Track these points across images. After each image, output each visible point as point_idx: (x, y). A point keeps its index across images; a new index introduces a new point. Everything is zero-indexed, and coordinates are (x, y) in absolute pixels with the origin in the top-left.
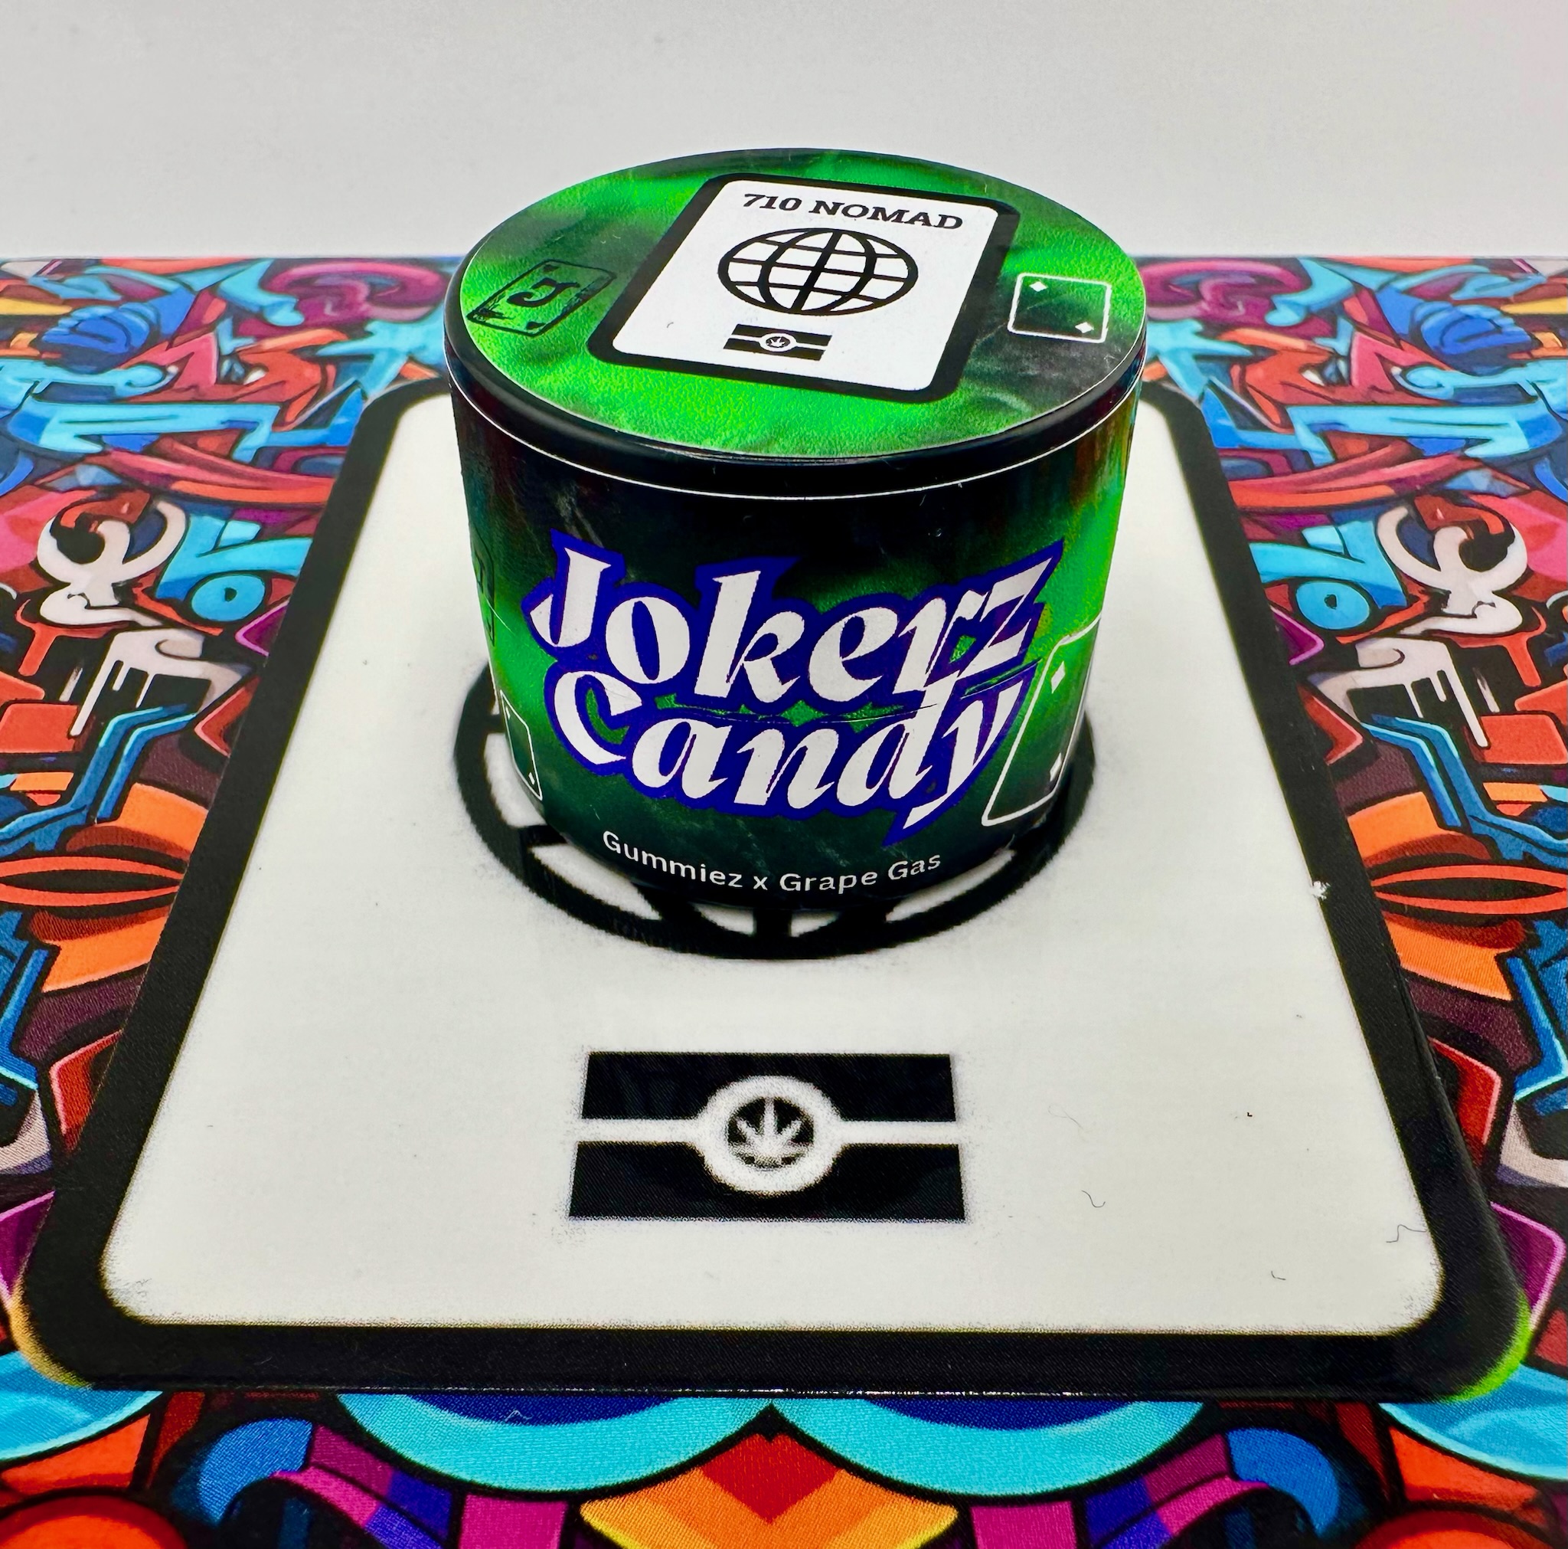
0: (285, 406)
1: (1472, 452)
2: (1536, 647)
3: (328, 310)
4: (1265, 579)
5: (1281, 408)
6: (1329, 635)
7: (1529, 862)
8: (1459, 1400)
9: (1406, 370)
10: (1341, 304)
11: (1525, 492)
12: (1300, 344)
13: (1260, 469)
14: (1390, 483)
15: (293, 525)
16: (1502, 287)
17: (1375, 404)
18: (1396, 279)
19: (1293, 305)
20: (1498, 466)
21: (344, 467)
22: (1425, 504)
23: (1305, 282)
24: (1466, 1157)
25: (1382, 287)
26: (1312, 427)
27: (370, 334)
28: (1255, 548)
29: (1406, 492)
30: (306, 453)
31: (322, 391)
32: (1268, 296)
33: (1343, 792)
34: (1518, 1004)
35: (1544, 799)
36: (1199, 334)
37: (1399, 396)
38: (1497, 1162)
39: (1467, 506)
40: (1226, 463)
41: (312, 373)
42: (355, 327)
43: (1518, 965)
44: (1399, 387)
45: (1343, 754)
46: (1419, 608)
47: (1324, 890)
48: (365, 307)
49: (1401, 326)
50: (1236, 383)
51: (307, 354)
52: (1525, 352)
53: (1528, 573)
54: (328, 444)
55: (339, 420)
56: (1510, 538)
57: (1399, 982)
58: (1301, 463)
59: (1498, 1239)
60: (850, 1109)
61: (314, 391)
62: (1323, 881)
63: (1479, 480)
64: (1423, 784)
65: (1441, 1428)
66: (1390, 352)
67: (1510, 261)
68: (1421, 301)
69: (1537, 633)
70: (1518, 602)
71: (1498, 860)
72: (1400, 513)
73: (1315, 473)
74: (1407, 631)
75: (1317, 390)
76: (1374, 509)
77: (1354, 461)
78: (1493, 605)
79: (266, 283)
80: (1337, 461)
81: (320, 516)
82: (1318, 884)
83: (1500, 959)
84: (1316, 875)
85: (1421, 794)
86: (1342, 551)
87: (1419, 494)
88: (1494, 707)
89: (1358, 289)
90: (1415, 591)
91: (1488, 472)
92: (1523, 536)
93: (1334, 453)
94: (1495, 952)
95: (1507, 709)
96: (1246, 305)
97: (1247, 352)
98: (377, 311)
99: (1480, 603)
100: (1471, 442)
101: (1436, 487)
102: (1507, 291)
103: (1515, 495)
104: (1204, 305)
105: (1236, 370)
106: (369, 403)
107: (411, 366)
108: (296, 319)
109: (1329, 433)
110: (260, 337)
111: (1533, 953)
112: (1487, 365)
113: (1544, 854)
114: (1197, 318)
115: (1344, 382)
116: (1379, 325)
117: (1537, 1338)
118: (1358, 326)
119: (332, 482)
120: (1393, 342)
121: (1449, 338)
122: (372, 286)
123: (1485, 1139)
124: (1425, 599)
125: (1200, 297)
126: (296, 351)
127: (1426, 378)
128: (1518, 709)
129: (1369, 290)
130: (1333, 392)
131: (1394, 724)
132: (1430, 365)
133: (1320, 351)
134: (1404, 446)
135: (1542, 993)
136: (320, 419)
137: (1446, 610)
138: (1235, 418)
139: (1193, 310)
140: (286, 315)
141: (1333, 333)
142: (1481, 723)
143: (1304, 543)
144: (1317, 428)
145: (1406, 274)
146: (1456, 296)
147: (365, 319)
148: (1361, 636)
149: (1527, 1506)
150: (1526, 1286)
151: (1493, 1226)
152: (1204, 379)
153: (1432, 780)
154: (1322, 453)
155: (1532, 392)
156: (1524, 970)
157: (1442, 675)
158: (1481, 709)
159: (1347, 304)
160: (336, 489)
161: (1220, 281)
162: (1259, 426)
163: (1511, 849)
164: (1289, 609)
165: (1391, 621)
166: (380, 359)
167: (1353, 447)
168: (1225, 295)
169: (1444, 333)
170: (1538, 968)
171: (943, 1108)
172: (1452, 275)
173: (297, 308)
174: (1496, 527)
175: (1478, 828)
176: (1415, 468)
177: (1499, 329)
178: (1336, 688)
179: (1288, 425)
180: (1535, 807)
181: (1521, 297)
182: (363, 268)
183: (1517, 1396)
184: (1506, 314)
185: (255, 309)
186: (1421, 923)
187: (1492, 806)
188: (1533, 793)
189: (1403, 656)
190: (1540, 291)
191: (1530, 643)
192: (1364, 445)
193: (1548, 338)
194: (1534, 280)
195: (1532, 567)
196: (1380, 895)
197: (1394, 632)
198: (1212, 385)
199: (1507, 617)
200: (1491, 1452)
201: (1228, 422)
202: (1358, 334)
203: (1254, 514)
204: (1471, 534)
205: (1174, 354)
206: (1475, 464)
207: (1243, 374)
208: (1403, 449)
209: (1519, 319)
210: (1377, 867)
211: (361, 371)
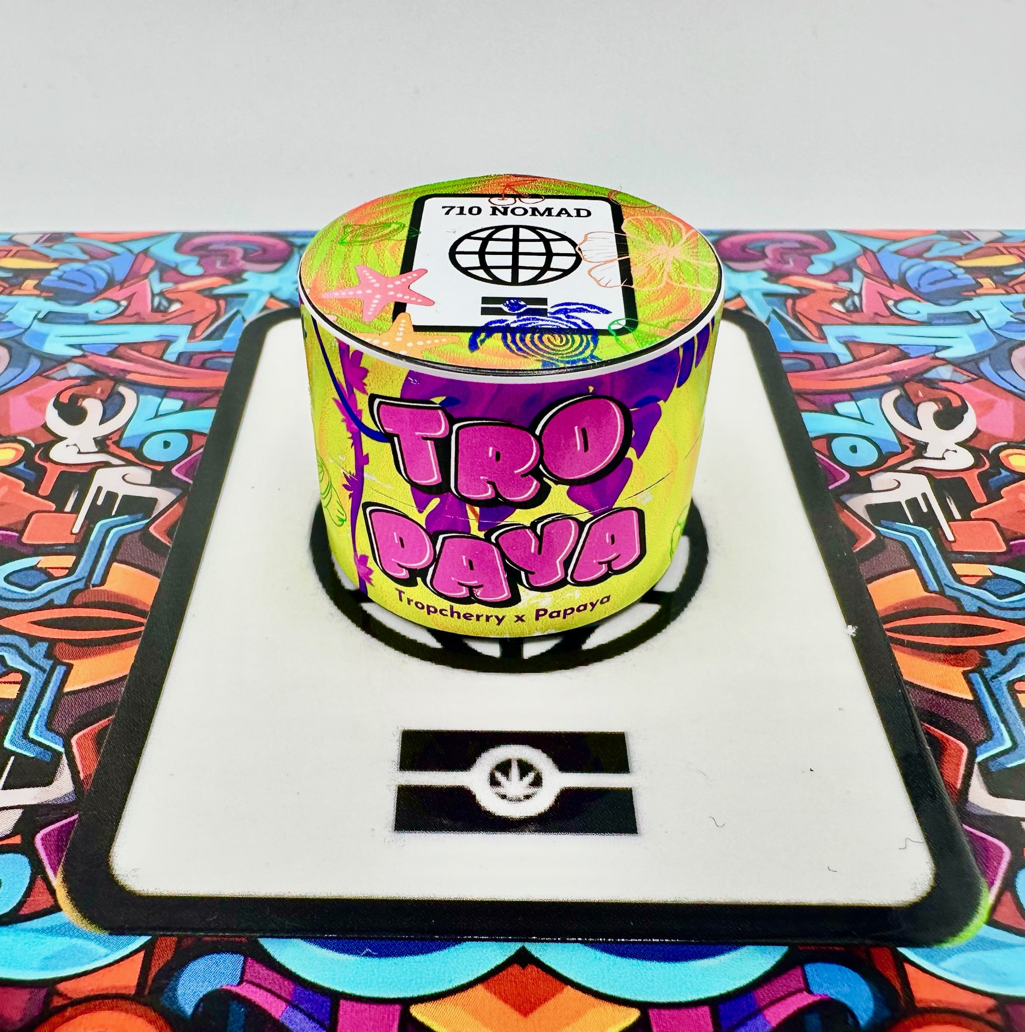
0: (195, 326)
1: (938, 355)
2: (984, 479)
3: (218, 265)
4: (811, 435)
5: (819, 326)
6: (852, 470)
7: (982, 613)
8: (946, 946)
9: (896, 302)
10: (854, 260)
11: (974, 380)
12: (830, 286)
13: (806, 365)
14: (888, 374)
15: (203, 401)
16: (956, 249)
17: (878, 324)
18: (889, 244)
19: (824, 261)
20: (958, 364)
21: (234, 365)
22: (911, 387)
23: (832, 246)
24: (947, 797)
25: (879, 250)
26: (838, 338)
27: (244, 280)
28: (804, 415)
29: (899, 381)
30: (210, 356)
31: (217, 316)
32: (808, 256)
33: (864, 570)
34: (977, 703)
35: (991, 574)
36: (765, 279)
37: (893, 319)
38: (966, 800)
39: (937, 389)
40: (785, 362)
41: (211, 305)
42: (235, 276)
43: (976, 677)
44: (893, 313)
45: (864, 545)
46: (908, 454)
47: (854, 631)
48: (242, 264)
49: (894, 275)
50: (790, 312)
51: (207, 293)
52: (973, 291)
53: (977, 431)
54: (223, 350)
55: (229, 335)
56: (964, 409)
57: (903, 689)
58: (832, 361)
59: (968, 847)
60: (564, 766)
61: (213, 316)
62: (854, 625)
63: (945, 372)
64: (914, 564)
65: (936, 963)
66: (887, 291)
67: (960, 232)
68: (904, 258)
69: (983, 469)
70: (972, 450)
71: (963, 613)
72: (896, 393)
73: (841, 368)
74: (901, 468)
75: (840, 315)
76: (880, 390)
77: (866, 361)
78: (956, 451)
79: (178, 248)
80: (855, 360)
81: (221, 395)
82: (850, 627)
83: (965, 674)
84: (849, 622)
85: (913, 570)
86: (860, 418)
87: (907, 381)
88: (957, 516)
89: (865, 249)
90: (906, 442)
91: (950, 368)
92: (974, 408)
93: (852, 354)
94: (962, 669)
95: (966, 517)
96: (794, 261)
97: (796, 291)
98: (248, 266)
99: (947, 450)
100: (939, 349)
101: (918, 377)
102: (960, 251)
103: (968, 382)
104: (768, 261)
105: (790, 302)
106: (246, 324)
107: (272, 300)
108: (199, 271)
109: (849, 344)
110: (177, 283)
111: (986, 670)
112: (949, 299)
113: (991, 608)
114: (764, 270)
115: (857, 310)
116: (879, 274)
117: (994, 909)
118: (866, 275)
119: (227, 373)
120: (888, 284)
121: (924, 281)
122: (245, 250)
123: (959, 786)
124: (913, 447)
125: (764, 256)
126: (199, 292)
127: (910, 308)
128: (973, 517)
129: (872, 251)
130: (851, 317)
131: (895, 527)
132: (910, 298)
133: (842, 290)
134: (896, 350)
135: (992, 695)
136: (217, 334)
137: (926, 455)
138: (789, 332)
139: (761, 264)
140: (191, 267)
141: (851, 280)
142: (950, 526)
143: (836, 413)
144: (842, 340)
145: (895, 241)
146: (926, 255)
147: (242, 271)
148: (873, 471)
149: (990, 1011)
150: (986, 877)
151: (965, 839)
152: (770, 309)
153: (920, 561)
154: (845, 355)
155: (977, 316)
156: (980, 680)
157: (924, 496)
158: (950, 517)
159: (859, 261)
160: (229, 377)
161: (779, 245)
162: (805, 338)
163: (970, 605)
164: (827, 454)
165: (892, 462)
166: (252, 296)
167: (866, 352)
168: (782, 254)
169: (920, 279)
170: (989, 679)
171: (621, 765)
172: (924, 242)
173: (199, 264)
174: (956, 403)
175: (949, 592)
176: (905, 365)
177: (955, 276)
178: (859, 503)
179: (823, 338)
180: (986, 578)
181: (969, 255)
182: (238, 237)
183: (982, 944)
184: (959, 267)
185: (173, 265)
186: (915, 651)
187: (957, 578)
188: (984, 570)
189: (899, 483)
190: (979, 252)
191: (980, 476)
192: (872, 351)
193: (986, 282)
194: (977, 244)
195: (980, 428)
196: (889, 634)
197: (893, 469)
198: (774, 312)
199: (965, 459)
200: (967, 978)
201: (786, 336)
202: (866, 279)
203: (802, 394)
204: (941, 406)
205: (750, 292)
206: (942, 362)
207: (794, 304)
208: (894, 353)
209: (968, 270)
210: (887, 616)
211: (242, 304)
